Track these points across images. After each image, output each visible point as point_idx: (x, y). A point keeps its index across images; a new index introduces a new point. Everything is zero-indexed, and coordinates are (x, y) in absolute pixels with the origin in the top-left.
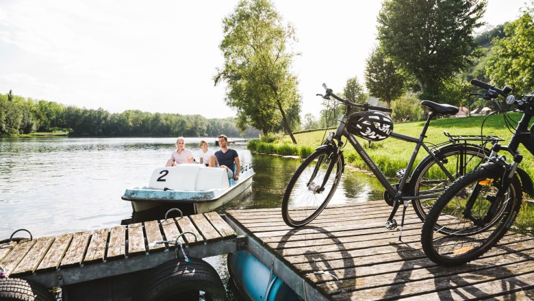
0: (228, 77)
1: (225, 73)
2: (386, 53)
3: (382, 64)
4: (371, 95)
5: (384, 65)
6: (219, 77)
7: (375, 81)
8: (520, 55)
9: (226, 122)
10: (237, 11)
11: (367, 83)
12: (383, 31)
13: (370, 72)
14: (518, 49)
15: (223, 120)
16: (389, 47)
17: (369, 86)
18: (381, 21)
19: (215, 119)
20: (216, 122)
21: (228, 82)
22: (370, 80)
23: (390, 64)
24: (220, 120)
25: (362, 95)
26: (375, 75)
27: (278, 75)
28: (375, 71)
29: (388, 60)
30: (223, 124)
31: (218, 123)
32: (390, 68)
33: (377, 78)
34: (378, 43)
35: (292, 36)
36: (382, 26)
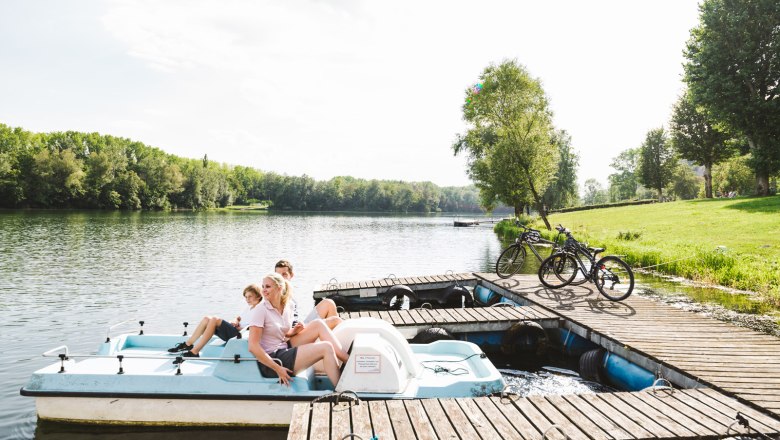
0: (471, 144)
1: (467, 141)
2: (697, 101)
4: (680, 157)
6: (460, 145)
7: (687, 136)
11: (675, 140)
12: (691, 69)
13: (679, 124)
16: (699, 92)
17: (676, 143)
18: (690, 56)
19: (451, 188)
20: (453, 192)
21: (471, 152)
22: (679, 135)
26: (686, 127)
28: (688, 122)
29: (699, 110)
31: (456, 194)
33: (690, 131)
36: (691, 62)
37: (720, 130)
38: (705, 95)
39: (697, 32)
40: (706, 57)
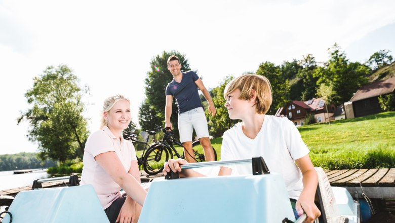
0: (31, 118)
1: (28, 115)
2: (150, 103)
3: (149, 109)
4: (142, 130)
5: (150, 110)
6: (22, 118)
7: (145, 120)
8: (221, 106)
9: (19, 157)
10: (45, 72)
11: (140, 122)
12: (147, 89)
13: (141, 115)
14: (220, 103)
15: (15, 155)
16: (151, 99)
17: (141, 124)
18: (147, 83)
19: (7, 155)
20: (7, 157)
21: (30, 122)
22: (141, 120)
23: (153, 110)
24: (11, 156)
25: (137, 130)
26: (144, 116)
27: (77, 118)
28: (144, 114)
29: (152, 107)
30: (14, 159)
31: (10, 158)
32: (154, 112)
33: (146, 118)
34: (146, 97)
35: (88, 92)
36: (147, 86)
37: (161, 116)
38: (154, 100)
39: (150, 74)
40: (153, 85)
